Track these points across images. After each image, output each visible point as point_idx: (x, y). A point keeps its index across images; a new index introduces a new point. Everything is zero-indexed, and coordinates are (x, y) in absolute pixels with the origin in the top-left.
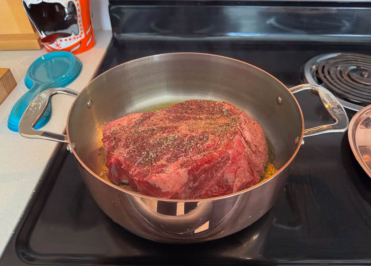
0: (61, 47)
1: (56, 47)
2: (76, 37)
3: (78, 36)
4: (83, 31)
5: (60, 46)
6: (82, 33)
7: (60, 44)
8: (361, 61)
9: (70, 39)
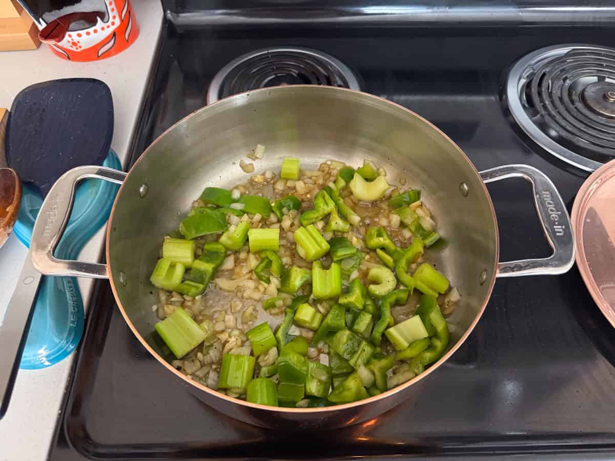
0: (80, 47)
1: (72, 47)
2: (105, 25)
3: (109, 23)
4: (116, 13)
5: (78, 44)
6: (114, 17)
7: (78, 42)
8: (607, 67)
9: (95, 31)
